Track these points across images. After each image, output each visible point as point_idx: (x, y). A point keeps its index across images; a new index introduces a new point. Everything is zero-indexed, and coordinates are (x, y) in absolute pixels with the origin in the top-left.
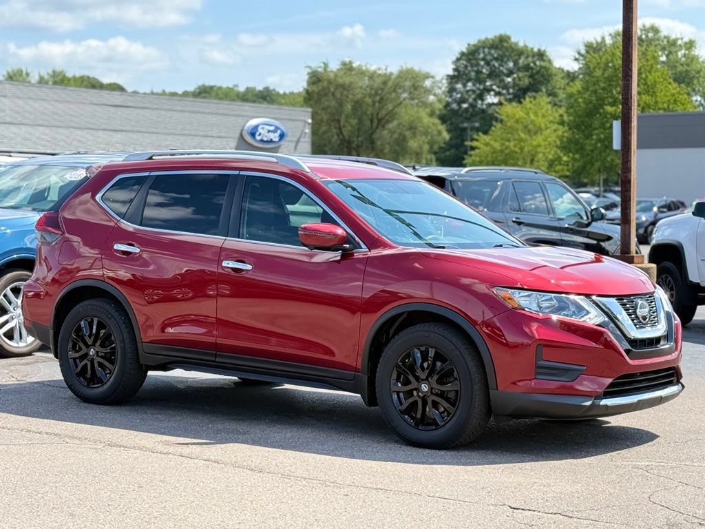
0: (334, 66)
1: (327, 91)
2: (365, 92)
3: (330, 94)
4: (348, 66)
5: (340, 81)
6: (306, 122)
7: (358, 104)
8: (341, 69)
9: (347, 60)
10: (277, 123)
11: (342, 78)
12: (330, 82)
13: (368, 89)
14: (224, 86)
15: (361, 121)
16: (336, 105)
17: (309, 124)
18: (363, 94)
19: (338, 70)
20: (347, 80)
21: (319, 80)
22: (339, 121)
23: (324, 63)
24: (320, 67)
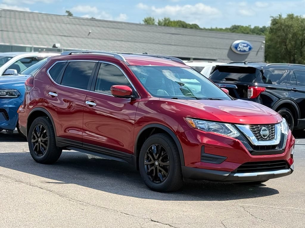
0: (284, 16)
1: (280, 28)
2: (298, 29)
3: (282, 30)
4: (291, 17)
5: (287, 24)
6: (262, 42)
7: (295, 35)
8: (287, 18)
9: (291, 13)
10: (248, 43)
11: (287, 22)
12: (281, 24)
13: (300, 27)
14: (244, 26)
15: (296, 43)
16: (284, 35)
17: (264, 43)
18: (297, 30)
19: (286, 18)
20: (290, 23)
21: (277, 23)
22: (286, 43)
23: (279, 15)
24: (277, 17)
